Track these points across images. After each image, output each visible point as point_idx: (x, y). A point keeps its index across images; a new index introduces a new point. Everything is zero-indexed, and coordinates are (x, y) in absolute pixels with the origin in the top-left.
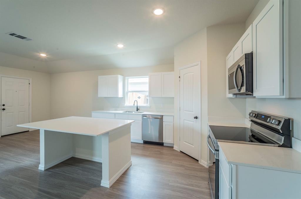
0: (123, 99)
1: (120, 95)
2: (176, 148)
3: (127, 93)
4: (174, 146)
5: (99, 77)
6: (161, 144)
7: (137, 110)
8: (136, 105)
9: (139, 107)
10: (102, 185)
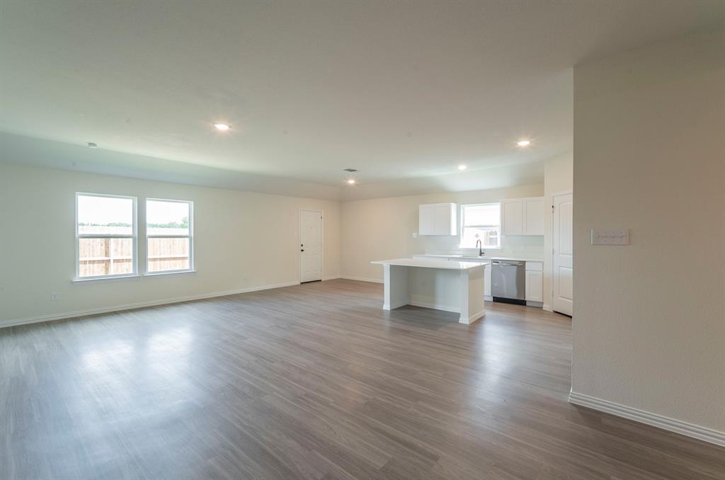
0: (458, 237)
1: (454, 232)
2: (546, 307)
3: (463, 230)
4: (544, 306)
5: (421, 206)
6: (522, 303)
7: (481, 254)
8: (479, 247)
9: (484, 249)
10: (460, 322)
